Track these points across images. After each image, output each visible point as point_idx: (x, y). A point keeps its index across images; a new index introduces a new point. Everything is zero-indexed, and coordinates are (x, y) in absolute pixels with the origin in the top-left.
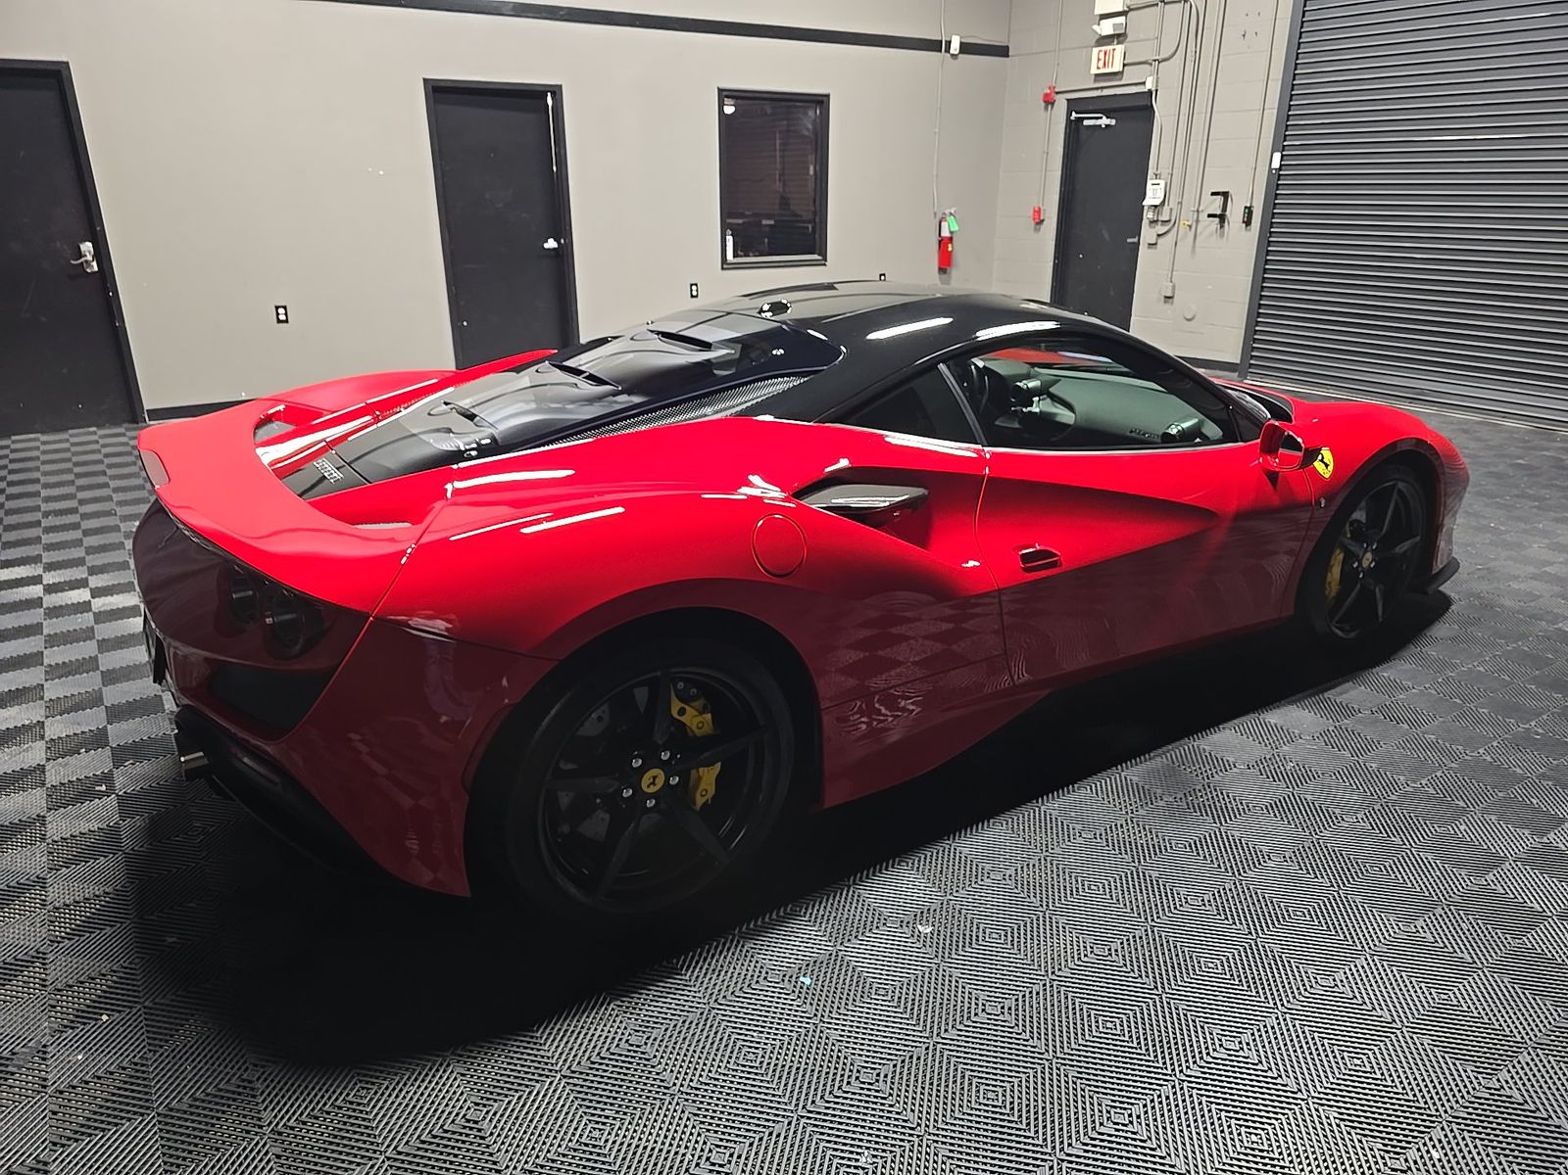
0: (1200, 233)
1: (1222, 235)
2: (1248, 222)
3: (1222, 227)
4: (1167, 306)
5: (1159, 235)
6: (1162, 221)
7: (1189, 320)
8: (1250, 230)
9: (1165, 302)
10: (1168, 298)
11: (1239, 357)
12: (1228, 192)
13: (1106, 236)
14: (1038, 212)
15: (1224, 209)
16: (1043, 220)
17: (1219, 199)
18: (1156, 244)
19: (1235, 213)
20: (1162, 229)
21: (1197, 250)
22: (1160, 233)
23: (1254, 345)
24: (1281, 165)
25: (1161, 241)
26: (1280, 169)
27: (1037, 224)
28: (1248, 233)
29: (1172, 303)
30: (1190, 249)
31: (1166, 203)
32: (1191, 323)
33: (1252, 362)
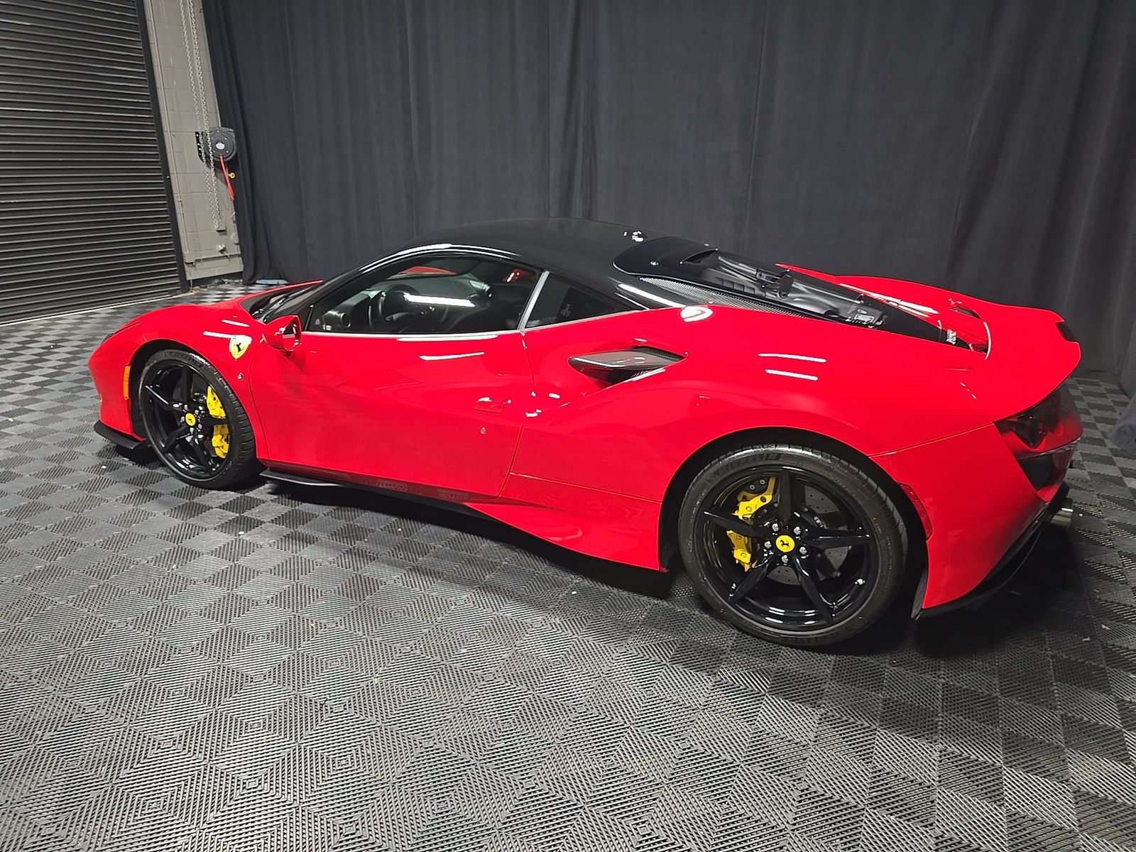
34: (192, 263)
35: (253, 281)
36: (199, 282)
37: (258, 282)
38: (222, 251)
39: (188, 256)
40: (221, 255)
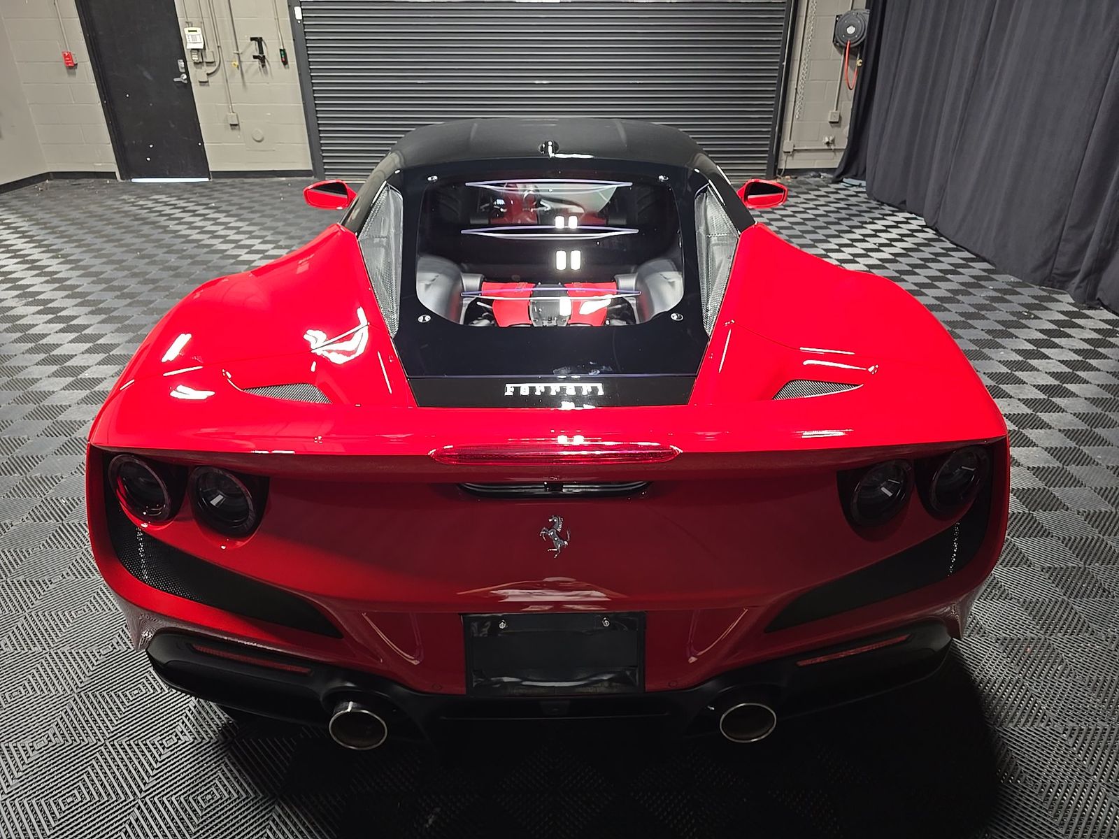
0: (247, 71)
1: (266, 72)
2: (285, 62)
3: (263, 66)
4: (236, 132)
5: (208, 74)
6: (207, 63)
7: (259, 141)
8: (288, 68)
9: (232, 129)
10: (233, 125)
11: (311, 165)
12: (261, 38)
13: (149, 77)
14: (68, 57)
15: (261, 51)
16: (77, 64)
17: (255, 45)
18: (207, 82)
19: (272, 54)
20: (211, 69)
21: (248, 84)
22: (209, 72)
23: (323, 155)
24: (303, 17)
25: (211, 79)
26: (303, 20)
27: (70, 68)
28: (287, 70)
29: (239, 129)
30: (241, 84)
31: (206, 47)
32: (260, 144)
33: (325, 167)
34: (789, 152)
35: (841, 179)
36: (789, 172)
37: (844, 180)
38: (828, 143)
39: (787, 145)
40: (826, 147)
